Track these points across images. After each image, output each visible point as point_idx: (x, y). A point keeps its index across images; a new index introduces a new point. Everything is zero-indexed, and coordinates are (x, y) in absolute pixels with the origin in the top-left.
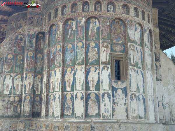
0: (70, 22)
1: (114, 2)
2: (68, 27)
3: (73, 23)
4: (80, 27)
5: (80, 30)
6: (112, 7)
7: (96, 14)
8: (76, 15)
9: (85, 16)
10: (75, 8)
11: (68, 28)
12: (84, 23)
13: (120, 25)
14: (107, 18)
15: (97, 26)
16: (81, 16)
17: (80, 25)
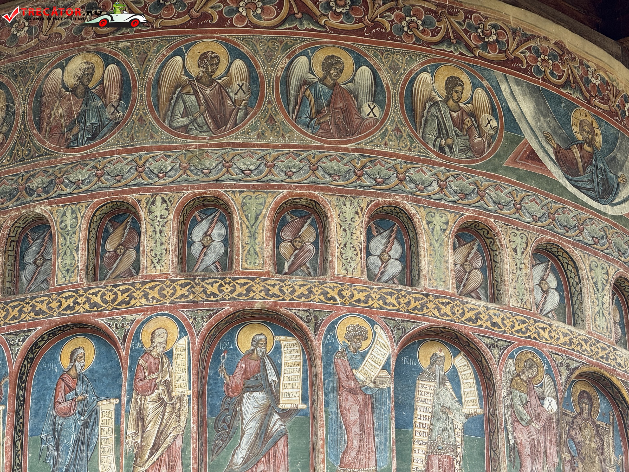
0: (256, 342)
1: (569, 248)
2: (231, 372)
3: (278, 349)
4: (353, 391)
5: (354, 416)
6: (552, 282)
7: (471, 314)
8: (317, 297)
9: (389, 317)
10: (296, 235)
11: (238, 379)
12: (386, 367)
13: (598, 427)
14: (538, 360)
15: (467, 409)
16: (361, 313)
17: (355, 379)
